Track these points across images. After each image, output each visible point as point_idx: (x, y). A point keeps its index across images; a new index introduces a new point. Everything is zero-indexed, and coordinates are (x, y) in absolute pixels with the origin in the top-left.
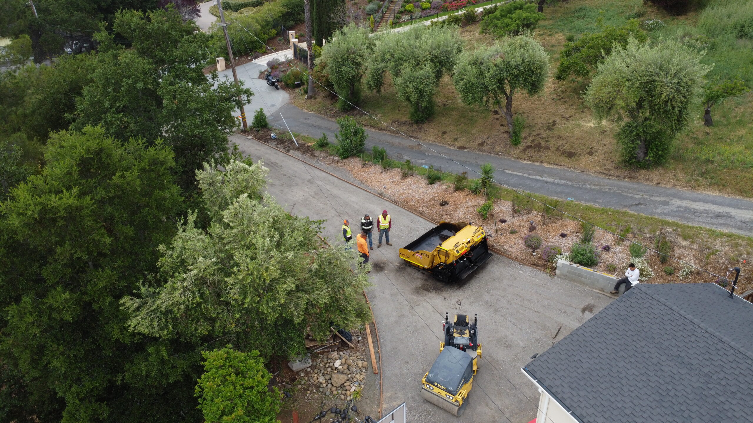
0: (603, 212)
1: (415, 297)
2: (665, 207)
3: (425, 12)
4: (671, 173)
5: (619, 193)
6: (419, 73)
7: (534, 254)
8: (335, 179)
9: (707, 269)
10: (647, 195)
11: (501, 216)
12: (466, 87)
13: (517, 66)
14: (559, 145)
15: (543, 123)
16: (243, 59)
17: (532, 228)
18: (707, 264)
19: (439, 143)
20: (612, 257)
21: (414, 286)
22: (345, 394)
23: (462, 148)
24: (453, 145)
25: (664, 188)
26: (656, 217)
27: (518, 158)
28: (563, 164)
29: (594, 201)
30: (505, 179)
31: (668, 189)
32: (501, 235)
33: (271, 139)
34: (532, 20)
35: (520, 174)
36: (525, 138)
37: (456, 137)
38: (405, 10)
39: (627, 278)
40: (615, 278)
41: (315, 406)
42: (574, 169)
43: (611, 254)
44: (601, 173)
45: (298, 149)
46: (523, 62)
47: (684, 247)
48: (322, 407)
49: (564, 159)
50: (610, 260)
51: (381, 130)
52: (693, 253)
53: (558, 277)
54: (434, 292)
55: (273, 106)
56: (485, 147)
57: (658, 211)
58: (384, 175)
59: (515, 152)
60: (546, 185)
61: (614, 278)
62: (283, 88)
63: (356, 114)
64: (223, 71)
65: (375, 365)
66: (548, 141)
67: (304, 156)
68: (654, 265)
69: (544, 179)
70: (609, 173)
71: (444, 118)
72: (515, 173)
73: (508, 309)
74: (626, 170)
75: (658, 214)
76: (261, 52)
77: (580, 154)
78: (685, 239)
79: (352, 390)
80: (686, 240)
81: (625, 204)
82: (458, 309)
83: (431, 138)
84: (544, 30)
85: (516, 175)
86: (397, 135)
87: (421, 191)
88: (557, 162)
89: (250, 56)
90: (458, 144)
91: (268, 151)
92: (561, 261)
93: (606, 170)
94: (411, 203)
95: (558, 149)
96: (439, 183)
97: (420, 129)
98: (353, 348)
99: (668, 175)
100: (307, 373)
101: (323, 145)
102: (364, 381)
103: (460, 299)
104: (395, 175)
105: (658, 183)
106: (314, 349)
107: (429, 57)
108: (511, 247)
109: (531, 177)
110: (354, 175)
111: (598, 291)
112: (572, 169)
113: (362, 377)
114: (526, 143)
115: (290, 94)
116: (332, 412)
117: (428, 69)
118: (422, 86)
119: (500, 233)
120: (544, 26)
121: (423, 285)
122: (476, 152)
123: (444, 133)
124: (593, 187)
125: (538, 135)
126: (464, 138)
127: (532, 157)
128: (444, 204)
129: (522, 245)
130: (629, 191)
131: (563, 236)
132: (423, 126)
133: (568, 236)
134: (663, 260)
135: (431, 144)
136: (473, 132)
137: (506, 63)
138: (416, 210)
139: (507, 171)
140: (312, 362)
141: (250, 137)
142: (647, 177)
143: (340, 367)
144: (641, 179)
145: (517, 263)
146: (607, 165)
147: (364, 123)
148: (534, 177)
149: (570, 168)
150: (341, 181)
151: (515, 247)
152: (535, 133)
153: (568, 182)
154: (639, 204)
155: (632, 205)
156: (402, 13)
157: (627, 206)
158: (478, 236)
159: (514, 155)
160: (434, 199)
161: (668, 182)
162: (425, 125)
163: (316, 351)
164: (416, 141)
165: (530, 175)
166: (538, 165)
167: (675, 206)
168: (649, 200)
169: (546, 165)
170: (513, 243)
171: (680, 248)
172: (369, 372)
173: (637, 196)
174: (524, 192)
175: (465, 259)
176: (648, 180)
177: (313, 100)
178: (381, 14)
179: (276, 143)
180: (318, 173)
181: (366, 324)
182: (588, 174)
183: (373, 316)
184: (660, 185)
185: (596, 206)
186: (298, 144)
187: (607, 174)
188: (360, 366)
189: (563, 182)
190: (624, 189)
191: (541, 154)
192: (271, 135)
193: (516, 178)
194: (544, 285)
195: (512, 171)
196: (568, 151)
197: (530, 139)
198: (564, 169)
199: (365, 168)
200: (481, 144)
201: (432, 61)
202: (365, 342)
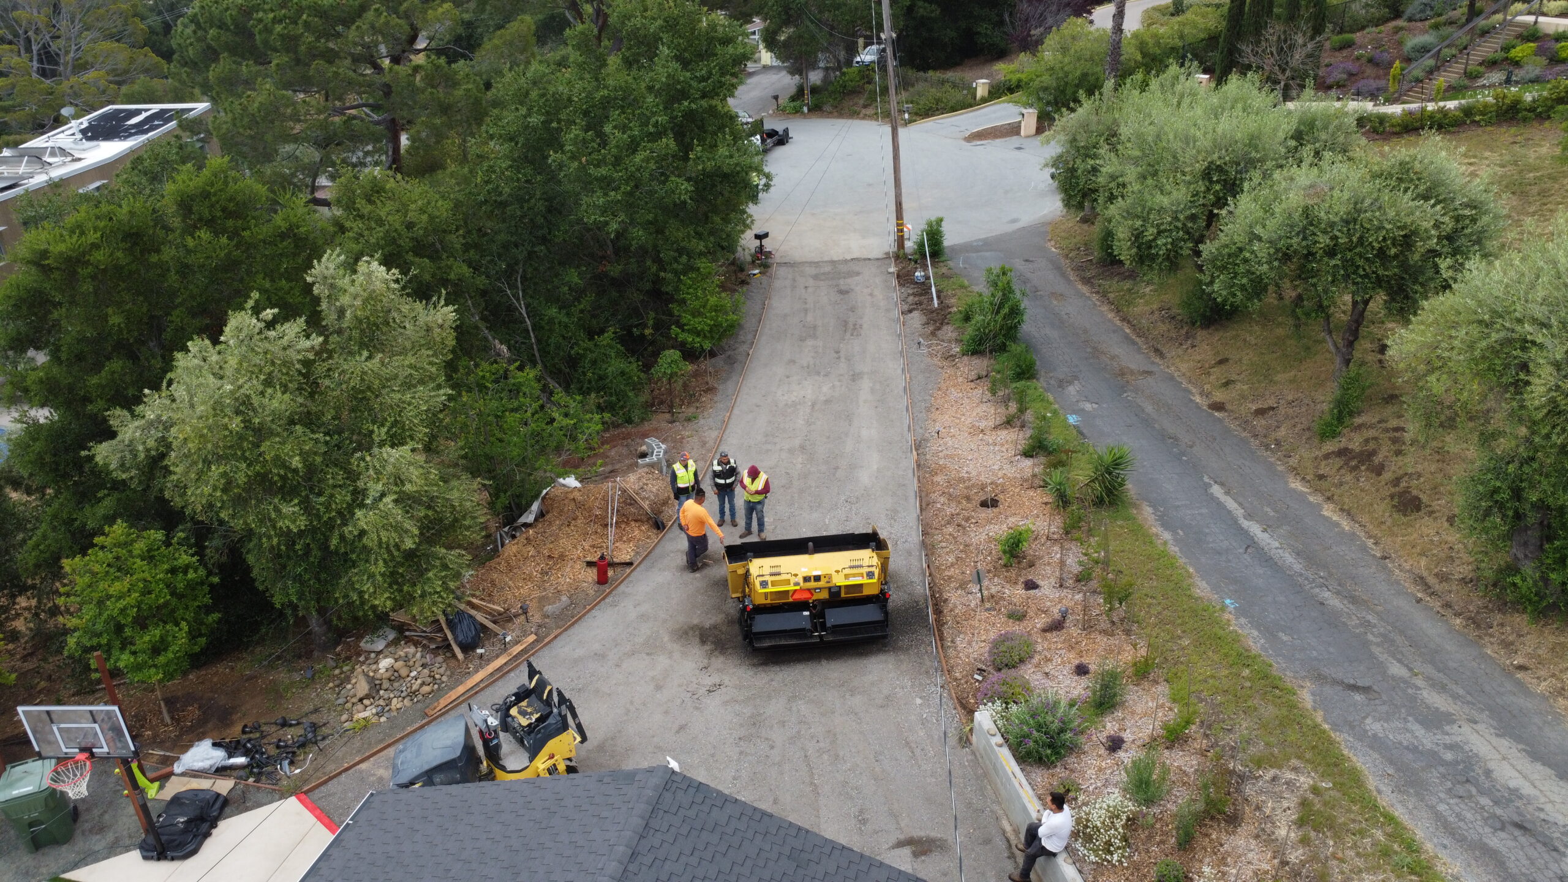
0: (1241, 663)
1: (666, 639)
2: (1417, 728)
5: (1366, 643)
7: (976, 676)
8: (901, 386)
10: (1429, 679)
11: (1040, 574)
14: (1412, 470)
17: (1056, 626)
19: (1189, 381)
20: (1100, 769)
21: (696, 621)
22: (352, 717)
23: (1219, 407)
24: (1208, 395)
25: (1520, 684)
26: (1341, 738)
27: (1294, 470)
28: (1367, 520)
29: (1269, 631)
30: (1180, 503)
31: (1527, 694)
32: (987, 609)
33: (914, 282)
35: (1231, 504)
36: (1360, 427)
37: (1234, 377)
38: (1504, 59)
41: (309, 707)
42: (1376, 544)
43: (1105, 761)
44: (1420, 580)
45: (927, 313)
48: (308, 714)
49: (1382, 509)
50: (1090, 772)
51: (1124, 319)
52: (1264, 866)
53: (973, 752)
54: (709, 648)
55: (1014, 221)
56: (1260, 423)
57: (1374, 726)
58: (981, 409)
59: (1306, 453)
60: (1240, 550)
64: (1028, 137)
65: (443, 702)
66: (1399, 453)
67: (918, 328)
68: (1158, 839)
69: (1263, 537)
70: (1437, 587)
71: (1257, 329)
72: (1224, 499)
73: (772, 748)
74: (1483, 597)
75: (1360, 734)
77: (1431, 513)
78: (1301, 822)
79: (362, 715)
80: (1299, 827)
81: (1326, 671)
82: (696, 697)
83: (1184, 367)
85: (1219, 503)
86: (1138, 340)
87: (990, 463)
88: (1355, 511)
90: (1219, 396)
91: (882, 303)
92: (985, 717)
93: (1438, 575)
94: (940, 478)
95: (1396, 482)
96: (1038, 459)
97: (1187, 338)
98: (458, 660)
101: (967, 315)
102: (395, 713)
103: (726, 683)
104: (997, 415)
105: (1522, 668)
106: (408, 630)
108: (969, 643)
109: (1242, 521)
110: (939, 390)
111: (1008, 828)
112: (1370, 543)
113: (399, 706)
114: (1350, 440)
119: (988, 605)
121: (714, 627)
122: (1233, 425)
123: (1222, 362)
124: (1334, 602)
125: (1398, 429)
126: (1245, 387)
127: (1321, 477)
128: (989, 503)
129: (985, 651)
130: (1406, 649)
131: (1081, 670)
132: (1199, 334)
133: (1089, 675)
134: (1186, 843)
135: (1173, 379)
136: (1279, 377)
138: (927, 495)
139: (1217, 490)
140: (386, 647)
142: (1511, 638)
143: (382, 671)
144: (1491, 636)
145: (938, 679)
146: (1458, 562)
147: (1111, 296)
148: (1245, 524)
149: (1370, 537)
150: (906, 393)
151: (977, 647)
152: (1394, 423)
153: (1298, 567)
154: (1365, 689)
155: (1336, 682)
156: (1492, 64)
157: (1326, 678)
158: (854, 575)
159: (1293, 462)
160: (983, 487)
161: (1553, 676)
162: (1204, 332)
163: (407, 633)
164: (1153, 363)
165: (1249, 516)
166: (1310, 503)
167: (1448, 740)
168: (1410, 691)
169: (1328, 511)
170: (984, 638)
171: (1257, 837)
172: (419, 705)
173: (1396, 669)
174: (1165, 543)
175: (806, 613)
176: (1506, 645)
177: (1085, 227)
178: (1431, 62)
179: (910, 291)
180: (894, 368)
181: (532, 638)
182: (1385, 568)
183: (559, 631)
184: (1520, 675)
185: (1254, 641)
186: (941, 303)
187: (1430, 587)
188: (415, 687)
189: (1289, 558)
190: (1399, 639)
191: (1348, 478)
192: (917, 274)
193: (1204, 511)
194: (918, 752)
195: (1227, 493)
196: (1415, 492)
197: (1371, 433)
198: (1354, 534)
199: (973, 385)
200: (1260, 412)
201: (1207, 175)
202: (484, 660)
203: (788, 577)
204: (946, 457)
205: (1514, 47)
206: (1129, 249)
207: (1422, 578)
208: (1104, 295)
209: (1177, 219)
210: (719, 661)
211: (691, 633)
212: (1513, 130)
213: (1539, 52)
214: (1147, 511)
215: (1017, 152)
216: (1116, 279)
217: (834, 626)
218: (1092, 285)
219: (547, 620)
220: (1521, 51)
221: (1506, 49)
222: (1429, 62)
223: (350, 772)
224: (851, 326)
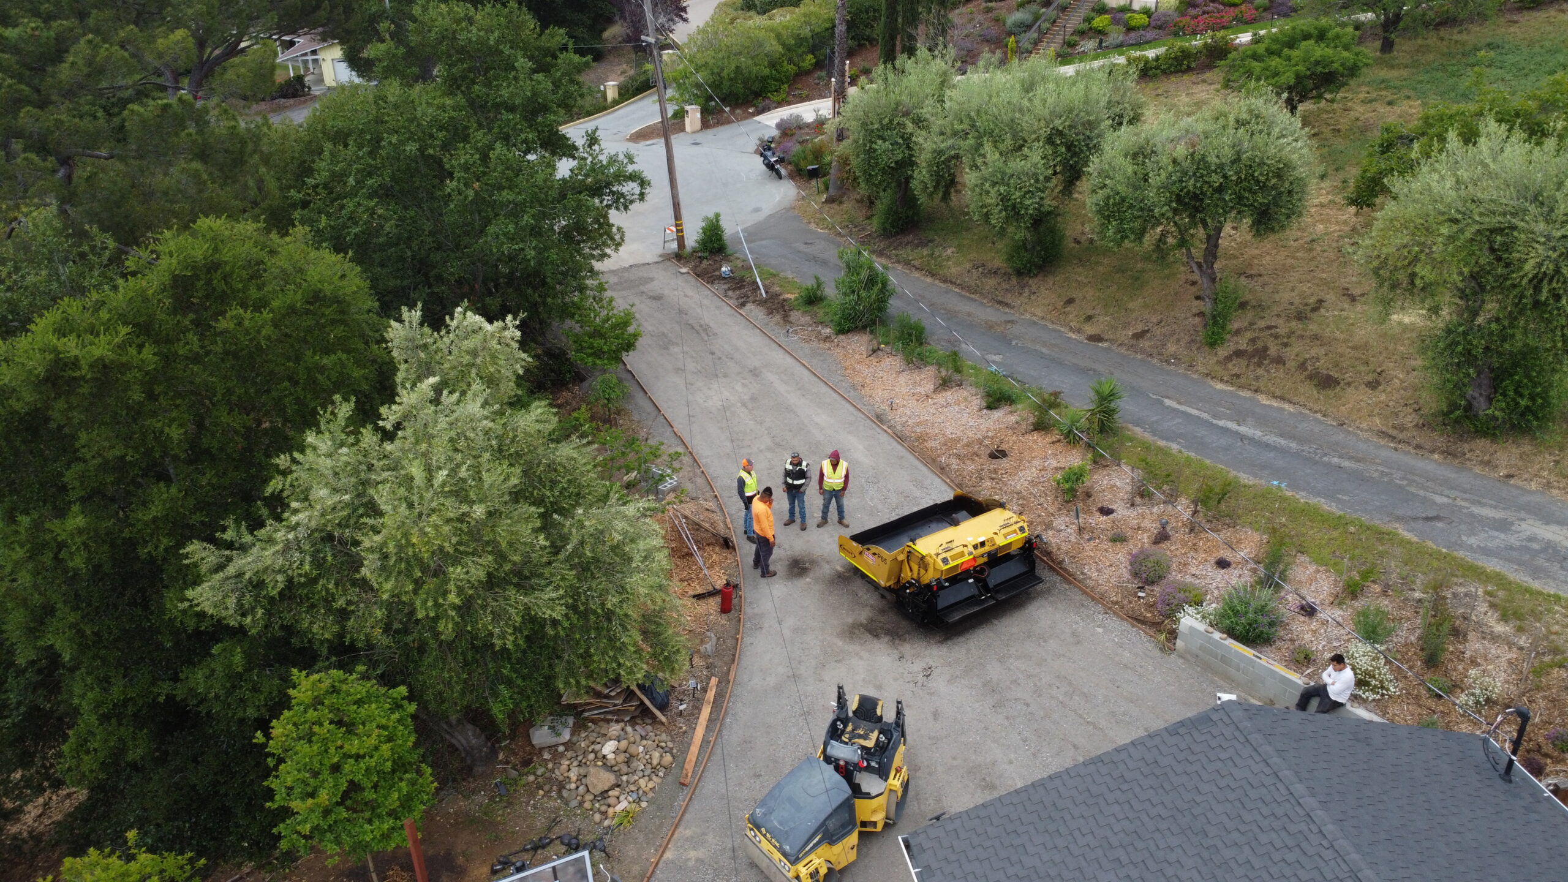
0: (1340, 523)
1: (840, 643)
2: (1496, 534)
3: (1132, 35)
4: (1550, 454)
5: (1400, 487)
6: (1017, 165)
7: (1140, 594)
8: (806, 372)
9: (1534, 701)
10: (1465, 500)
11: (1105, 500)
12: (1107, 204)
13: (1221, 166)
14: (1308, 356)
15: (1291, 304)
16: (738, 111)
17: (1162, 537)
18: (1538, 688)
19: (1053, 323)
20: (1315, 632)
21: (850, 620)
22: (604, 814)
23: (1096, 338)
24: (1079, 331)
25: (1517, 487)
26: (1461, 554)
27: (1207, 375)
28: (1302, 400)
29: (1330, 496)
30: (1154, 419)
31: (1531, 492)
32: (1089, 540)
33: (722, 278)
34: (1335, 65)
35: (1195, 412)
36: (1238, 332)
37: (1090, 313)
38: (1091, 29)
39: (1325, 686)
40: (1300, 682)
41: (541, 822)
42: (1324, 416)
43: (1314, 625)
44: (1382, 434)
45: (762, 303)
46: (1237, 160)
47: (1495, 638)
48: (550, 829)
49: (1309, 390)
50: (1308, 637)
51: (945, 281)
52: (1509, 656)
53: (1181, 656)
54: (886, 639)
55: (757, 210)
56: (1145, 343)
57: (1473, 541)
58: (904, 378)
59: (1206, 360)
60: (1239, 444)
61: (1298, 680)
62: (791, 176)
63: (907, 244)
64: (694, 132)
65: (689, 767)
66: (1285, 345)
67: (767, 319)
69: (1243, 429)
70: (1401, 436)
71: (1080, 269)
72: (1183, 408)
73: (1028, 705)
74: (1442, 435)
75: (1470, 549)
76: (776, 99)
77: (1349, 384)
78: (1504, 618)
79: (619, 808)
80: (1506, 622)
81: (1399, 512)
82: (919, 684)
83: (1039, 312)
84: (1381, 89)
85: (1183, 412)
86: (973, 296)
87: (963, 421)
88: (1287, 396)
89: (754, 106)
90: (1090, 329)
91: (706, 302)
92: (1189, 621)
93: (1394, 427)
94: (931, 444)
95: (1302, 366)
96: (1007, 408)
97: (1023, 287)
98: (663, 724)
99: (1540, 459)
100: (556, 757)
101: (812, 299)
102: (651, 794)
103: (934, 665)
104: (926, 379)
105: (1510, 476)
106: (585, 711)
107: (1044, 133)
108: (1099, 571)
109: (1215, 422)
110: (846, 369)
112: (1319, 416)
113: (651, 785)
114: (1237, 343)
115: (799, 188)
116: (562, 843)
117: (1035, 158)
118: (1018, 194)
119: (1086, 537)
120: (1383, 81)
121: (871, 620)
122: (1123, 350)
123: (1070, 301)
124: (1346, 464)
125: (1269, 328)
126: (1108, 318)
127: (1238, 376)
128: (998, 454)
129: (1125, 573)
130: (1429, 484)
131: (1222, 564)
132: (1031, 282)
133: (1234, 566)
134: (1432, 661)
135: (1035, 323)
136: (1131, 305)
137: (1197, 157)
138: (934, 460)
139: (1167, 402)
140: (572, 734)
141: (684, 270)
142: (1486, 458)
143: (611, 756)
144: (1470, 460)
145: (1099, 607)
146: (1401, 415)
147: (916, 263)
148: (1221, 423)
149: (1316, 412)
150: (815, 379)
151: (1108, 572)
152: (1262, 324)
153: (1294, 445)
154: (1437, 518)
155: (1415, 519)
156: (1082, 33)
157: (1403, 518)
158: (1009, 534)
159: (1200, 368)
160: (980, 442)
161: (1536, 475)
162: (1036, 280)
163: (586, 714)
164: (1006, 313)
165: (1215, 416)
166: (1245, 398)
167: (1524, 536)
168: (1465, 511)
169: (1264, 400)
170: (1108, 563)
171: (1484, 638)
172: (670, 778)
173: (1440, 500)
174: (1180, 452)
175: (971, 581)
176: (1487, 463)
177: (835, 206)
178: (1036, 35)
179: (725, 287)
180: (779, 357)
181: (714, 681)
182: (1349, 432)
183: (733, 667)
184: (1512, 482)
185: (1330, 507)
186: (767, 292)
187: (1394, 438)
188: (655, 762)
189: (1282, 442)
190: (1417, 478)
191: (1260, 371)
192: (723, 269)
193: (1180, 420)
194: (1139, 669)
195: (1179, 403)
196: (1325, 372)
197: (1249, 335)
198: (1301, 413)
199: (873, 359)
200: (1139, 336)
201: (1050, 141)
202: (691, 717)
203: (961, 549)
204: (918, 424)
205: (1093, 19)
206: (1000, 212)
207: (1383, 433)
208: (907, 263)
209: (1037, 181)
210: (907, 648)
211: (857, 632)
212: (1151, 84)
213: (1115, 21)
214: (1138, 430)
215: (696, 148)
216: (909, 248)
217: (996, 586)
218: (889, 257)
219: (711, 660)
220: (1100, 21)
221: (1089, 20)
222: (1033, 34)
223: (660, 866)
224: (698, 328)
